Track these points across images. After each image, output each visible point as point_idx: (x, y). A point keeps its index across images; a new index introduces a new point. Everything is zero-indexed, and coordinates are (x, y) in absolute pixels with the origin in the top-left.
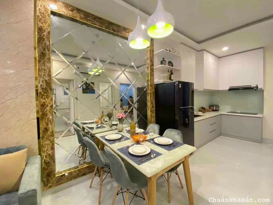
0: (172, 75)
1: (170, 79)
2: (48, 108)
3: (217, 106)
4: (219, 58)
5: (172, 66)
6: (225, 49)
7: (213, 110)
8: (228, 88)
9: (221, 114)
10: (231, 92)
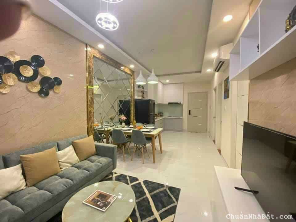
0: (144, 95)
1: (143, 97)
2: (92, 114)
3: (162, 113)
4: (164, 84)
5: (143, 89)
6: (168, 81)
7: (161, 116)
8: (168, 103)
9: (165, 118)
10: (169, 105)
